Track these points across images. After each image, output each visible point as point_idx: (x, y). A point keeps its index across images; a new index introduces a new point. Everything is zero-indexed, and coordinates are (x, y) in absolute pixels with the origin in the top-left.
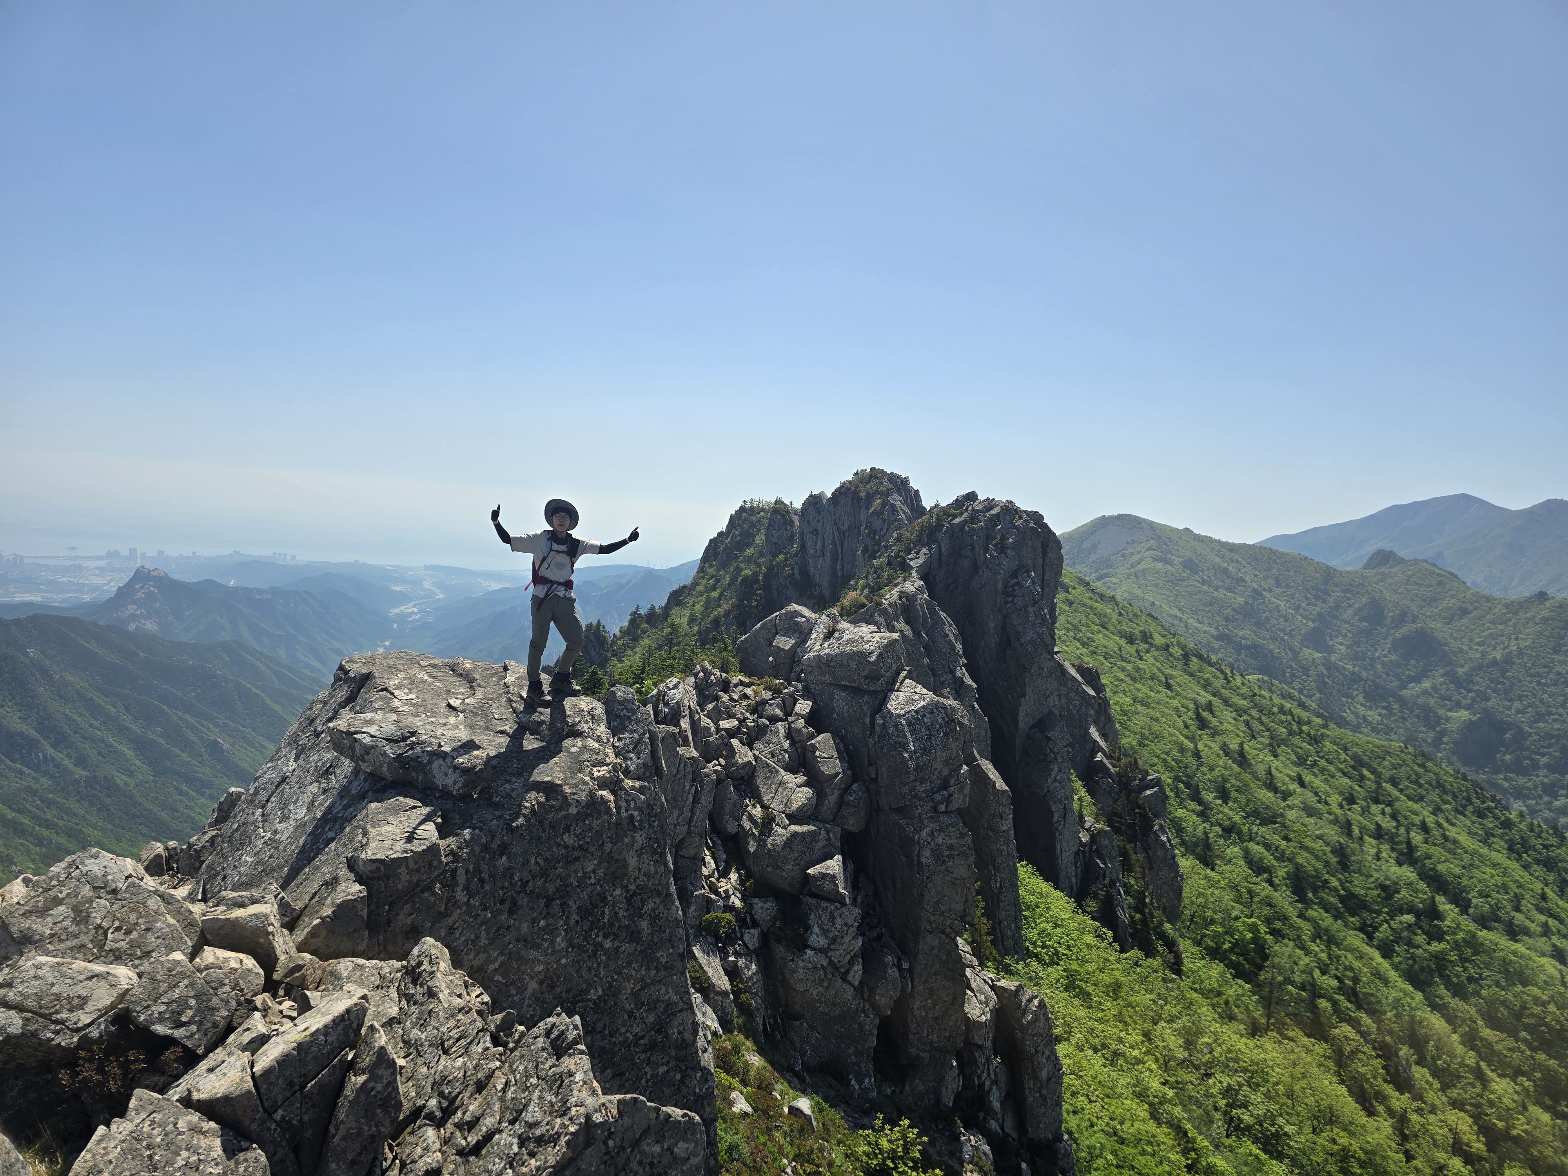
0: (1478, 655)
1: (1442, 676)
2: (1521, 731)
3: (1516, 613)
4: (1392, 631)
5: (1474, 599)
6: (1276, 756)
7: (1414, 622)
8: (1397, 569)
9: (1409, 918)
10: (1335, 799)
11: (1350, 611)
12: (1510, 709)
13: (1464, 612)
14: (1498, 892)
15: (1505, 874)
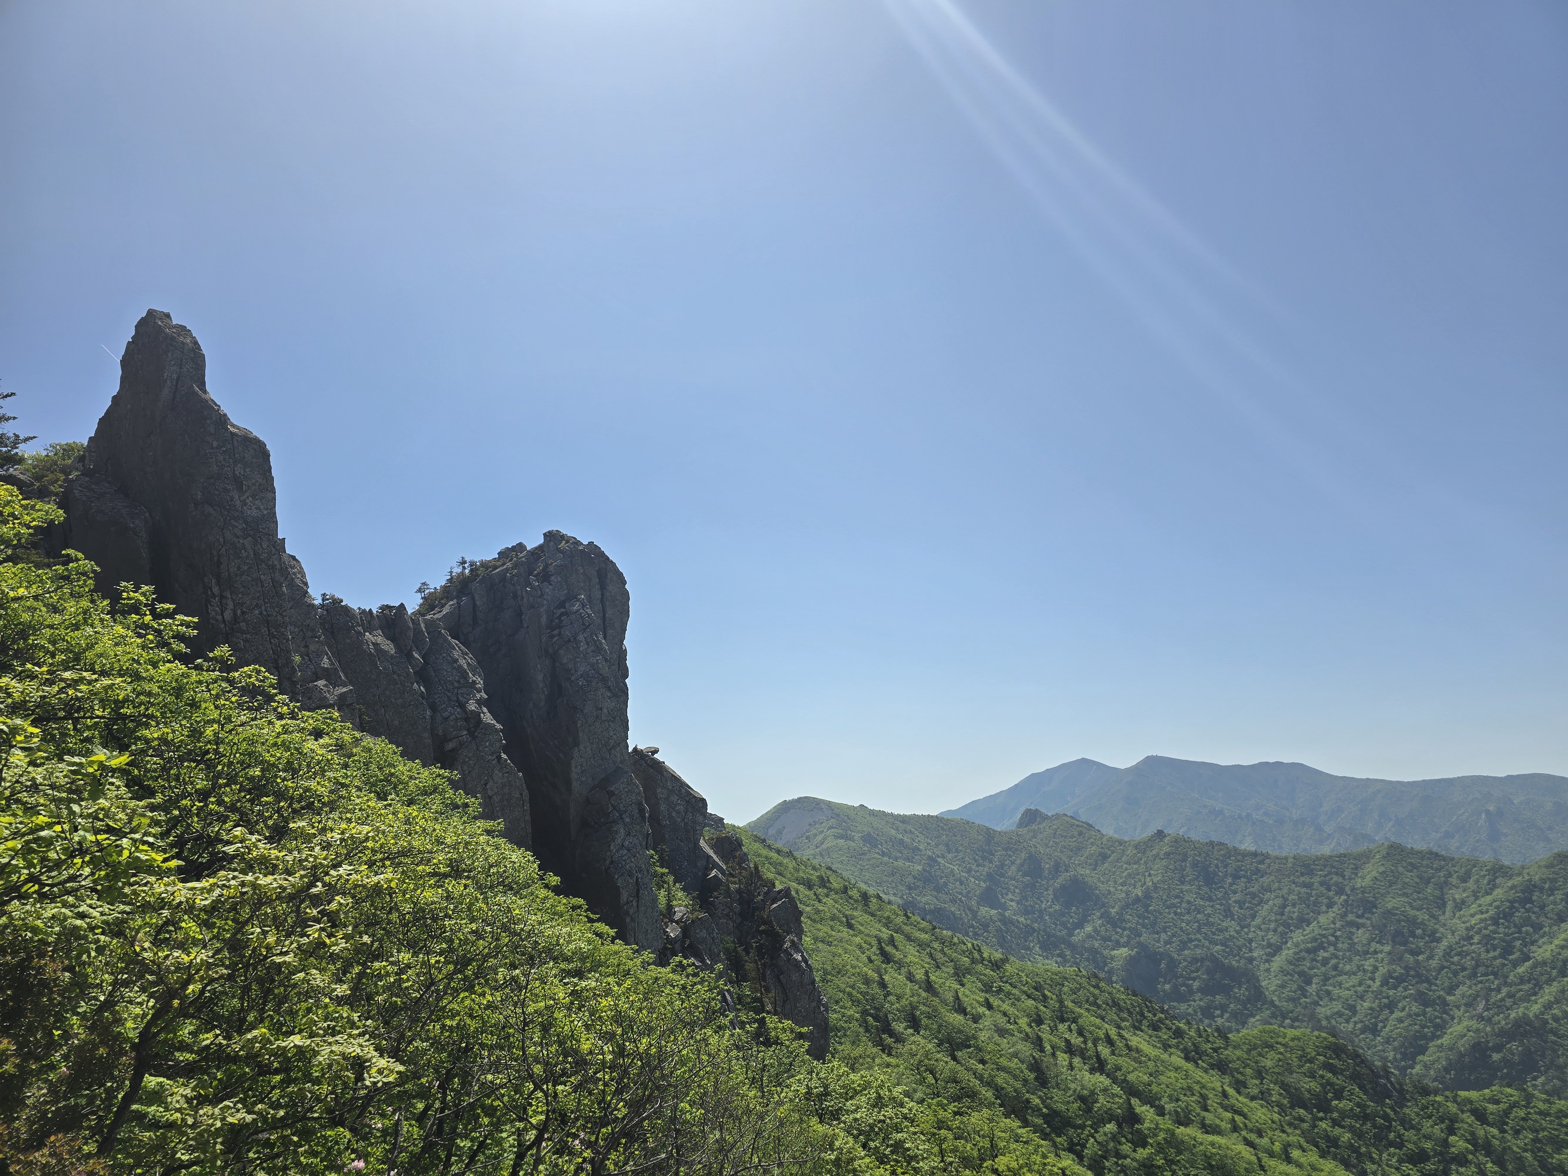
0: (1124, 895)
1: (1100, 918)
2: (1172, 958)
3: (1144, 853)
4: (1051, 882)
5: (1110, 844)
6: (963, 985)
7: (1067, 871)
8: (1044, 824)
9: (1111, 1127)
10: (1023, 1022)
11: (1014, 868)
12: (1158, 941)
13: (1104, 857)
14: (1185, 1095)
15: (1187, 1076)
